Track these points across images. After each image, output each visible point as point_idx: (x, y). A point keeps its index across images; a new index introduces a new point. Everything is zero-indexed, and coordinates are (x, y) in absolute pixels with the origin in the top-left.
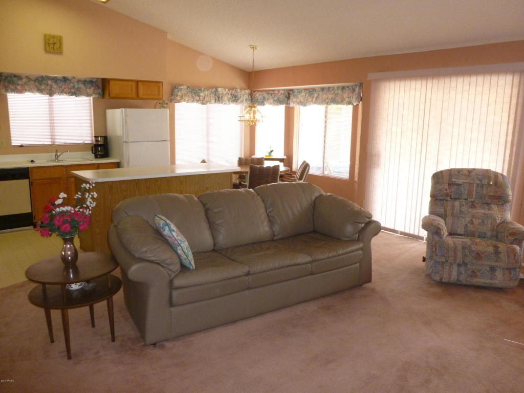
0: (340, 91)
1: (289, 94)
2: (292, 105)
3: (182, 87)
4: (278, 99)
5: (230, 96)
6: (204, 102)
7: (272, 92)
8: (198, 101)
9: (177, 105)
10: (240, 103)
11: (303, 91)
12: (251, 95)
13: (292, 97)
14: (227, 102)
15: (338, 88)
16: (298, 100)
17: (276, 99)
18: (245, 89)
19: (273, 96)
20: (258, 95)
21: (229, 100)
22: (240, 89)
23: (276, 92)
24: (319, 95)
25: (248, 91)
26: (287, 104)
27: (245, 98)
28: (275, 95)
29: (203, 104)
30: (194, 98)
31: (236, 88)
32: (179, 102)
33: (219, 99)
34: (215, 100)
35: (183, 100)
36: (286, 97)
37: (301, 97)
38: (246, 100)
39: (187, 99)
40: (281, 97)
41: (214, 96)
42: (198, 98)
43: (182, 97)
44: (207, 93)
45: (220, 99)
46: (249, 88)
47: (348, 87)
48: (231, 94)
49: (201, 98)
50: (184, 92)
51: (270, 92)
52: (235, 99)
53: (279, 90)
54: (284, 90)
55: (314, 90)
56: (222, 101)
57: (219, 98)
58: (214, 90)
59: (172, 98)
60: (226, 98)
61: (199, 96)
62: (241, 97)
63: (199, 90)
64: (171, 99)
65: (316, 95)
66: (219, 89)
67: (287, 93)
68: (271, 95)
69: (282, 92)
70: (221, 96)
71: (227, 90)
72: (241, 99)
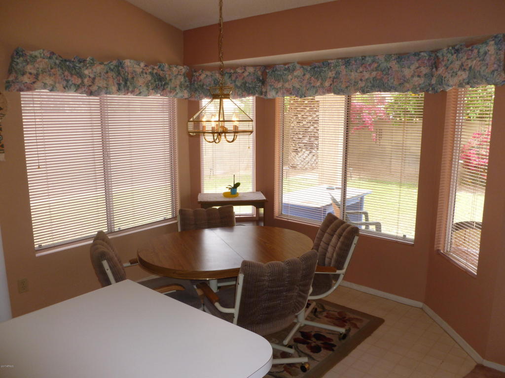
0: (394, 65)
1: (264, 73)
2: (271, 95)
3: (36, 53)
4: (245, 83)
5: (149, 78)
6: (94, 88)
7: (232, 71)
8: (78, 88)
9: (25, 96)
10: (170, 92)
11: (298, 66)
12: (189, 76)
13: (270, 80)
14: (144, 89)
15: (388, 57)
16: (287, 85)
17: (239, 84)
18: (177, 65)
19: (234, 78)
20: (203, 77)
21: (148, 86)
22: (170, 65)
23: (239, 71)
24: (338, 73)
25: (183, 69)
26: (261, 93)
27: (178, 83)
28: (237, 78)
29: (91, 93)
30: (67, 81)
31: (160, 62)
32: (29, 89)
33: (126, 84)
34: (119, 84)
35: (39, 84)
36: (258, 79)
37: (293, 80)
38: (181, 87)
39: (49, 81)
40: (249, 80)
41: (114, 76)
42: (79, 81)
43: (37, 76)
44: (98, 68)
45: (129, 83)
46: (184, 64)
47: (417, 54)
48: (151, 74)
49: (86, 80)
50: (41, 64)
51: (228, 70)
52: (159, 84)
53: (244, 67)
54: (254, 66)
55: (325, 63)
56: (135, 87)
57: (126, 81)
58: (115, 63)
59: (11, 78)
60: (141, 81)
61: (81, 76)
62: (170, 80)
63: (80, 62)
64: (8, 82)
65: (331, 74)
66: (127, 62)
67: (259, 73)
68: (230, 77)
69: (251, 70)
70: (130, 77)
71: (142, 65)
72: (171, 85)
